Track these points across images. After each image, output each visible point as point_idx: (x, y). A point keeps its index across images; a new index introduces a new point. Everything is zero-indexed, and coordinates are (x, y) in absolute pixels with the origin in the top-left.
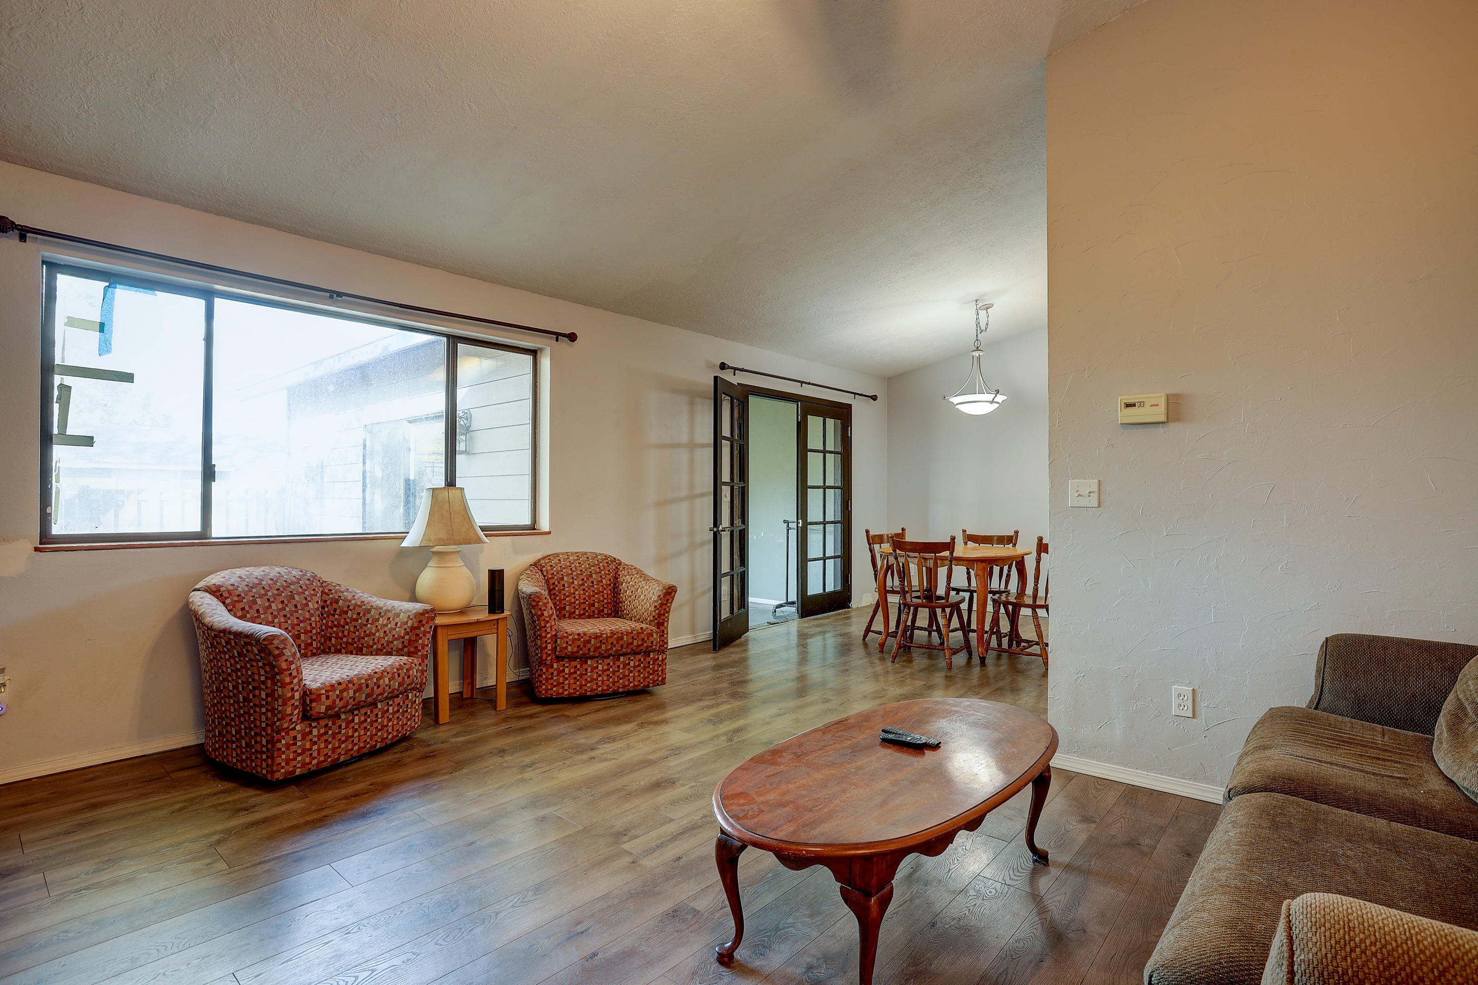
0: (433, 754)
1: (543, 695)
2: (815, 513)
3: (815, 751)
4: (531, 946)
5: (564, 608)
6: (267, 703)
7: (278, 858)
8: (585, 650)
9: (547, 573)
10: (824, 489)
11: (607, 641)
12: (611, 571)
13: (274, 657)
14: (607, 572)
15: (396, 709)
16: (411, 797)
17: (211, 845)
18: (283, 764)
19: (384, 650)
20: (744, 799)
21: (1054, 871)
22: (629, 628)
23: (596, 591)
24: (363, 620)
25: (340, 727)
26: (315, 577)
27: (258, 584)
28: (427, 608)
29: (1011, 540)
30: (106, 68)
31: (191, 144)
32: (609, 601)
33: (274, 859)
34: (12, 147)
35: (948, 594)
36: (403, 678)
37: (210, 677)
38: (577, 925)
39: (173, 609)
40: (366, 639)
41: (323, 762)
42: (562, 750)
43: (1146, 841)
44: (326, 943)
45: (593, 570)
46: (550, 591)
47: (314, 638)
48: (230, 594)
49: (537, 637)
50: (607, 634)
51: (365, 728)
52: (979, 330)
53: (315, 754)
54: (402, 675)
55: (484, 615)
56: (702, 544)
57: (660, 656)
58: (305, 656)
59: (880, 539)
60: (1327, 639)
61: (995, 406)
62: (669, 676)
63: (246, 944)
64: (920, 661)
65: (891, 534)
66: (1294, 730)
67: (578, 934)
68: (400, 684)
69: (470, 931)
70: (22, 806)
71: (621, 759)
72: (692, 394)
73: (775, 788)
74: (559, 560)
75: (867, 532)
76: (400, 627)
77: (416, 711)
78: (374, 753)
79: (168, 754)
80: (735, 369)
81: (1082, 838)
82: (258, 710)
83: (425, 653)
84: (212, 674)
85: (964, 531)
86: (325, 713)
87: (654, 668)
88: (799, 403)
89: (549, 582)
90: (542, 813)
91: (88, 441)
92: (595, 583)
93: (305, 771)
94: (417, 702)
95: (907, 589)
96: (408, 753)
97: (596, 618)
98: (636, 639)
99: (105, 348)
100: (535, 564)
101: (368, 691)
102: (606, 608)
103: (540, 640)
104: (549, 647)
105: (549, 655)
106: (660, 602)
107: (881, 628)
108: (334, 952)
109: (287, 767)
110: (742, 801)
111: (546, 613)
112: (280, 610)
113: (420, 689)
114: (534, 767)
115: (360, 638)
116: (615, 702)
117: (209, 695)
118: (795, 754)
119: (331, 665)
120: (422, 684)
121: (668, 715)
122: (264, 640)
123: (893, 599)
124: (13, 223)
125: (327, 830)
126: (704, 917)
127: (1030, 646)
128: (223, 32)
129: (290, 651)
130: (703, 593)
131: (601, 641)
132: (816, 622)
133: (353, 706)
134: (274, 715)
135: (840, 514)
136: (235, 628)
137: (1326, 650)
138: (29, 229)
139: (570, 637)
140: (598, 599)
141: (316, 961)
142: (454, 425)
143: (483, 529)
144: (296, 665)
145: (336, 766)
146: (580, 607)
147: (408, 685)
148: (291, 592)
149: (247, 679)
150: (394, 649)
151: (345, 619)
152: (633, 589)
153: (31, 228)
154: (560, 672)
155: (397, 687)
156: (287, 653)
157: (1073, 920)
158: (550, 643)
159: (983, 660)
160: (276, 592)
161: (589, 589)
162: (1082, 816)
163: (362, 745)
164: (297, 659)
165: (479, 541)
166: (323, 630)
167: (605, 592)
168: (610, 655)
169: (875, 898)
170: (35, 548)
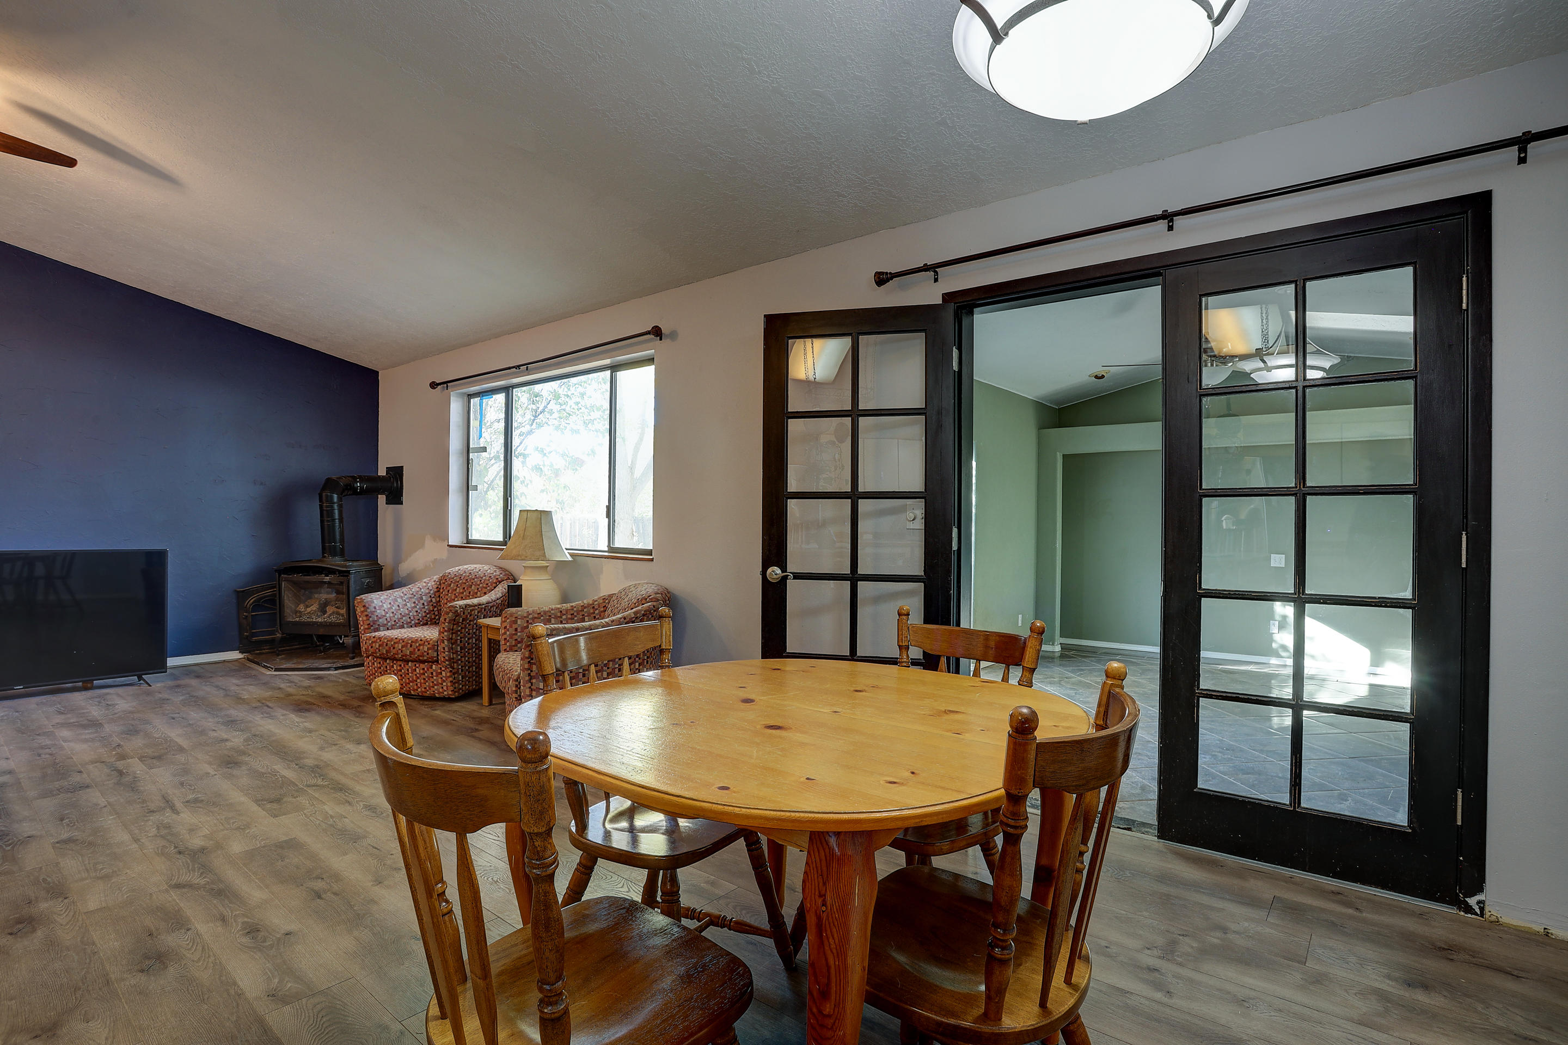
80: (935, 268)
170: (448, 545)
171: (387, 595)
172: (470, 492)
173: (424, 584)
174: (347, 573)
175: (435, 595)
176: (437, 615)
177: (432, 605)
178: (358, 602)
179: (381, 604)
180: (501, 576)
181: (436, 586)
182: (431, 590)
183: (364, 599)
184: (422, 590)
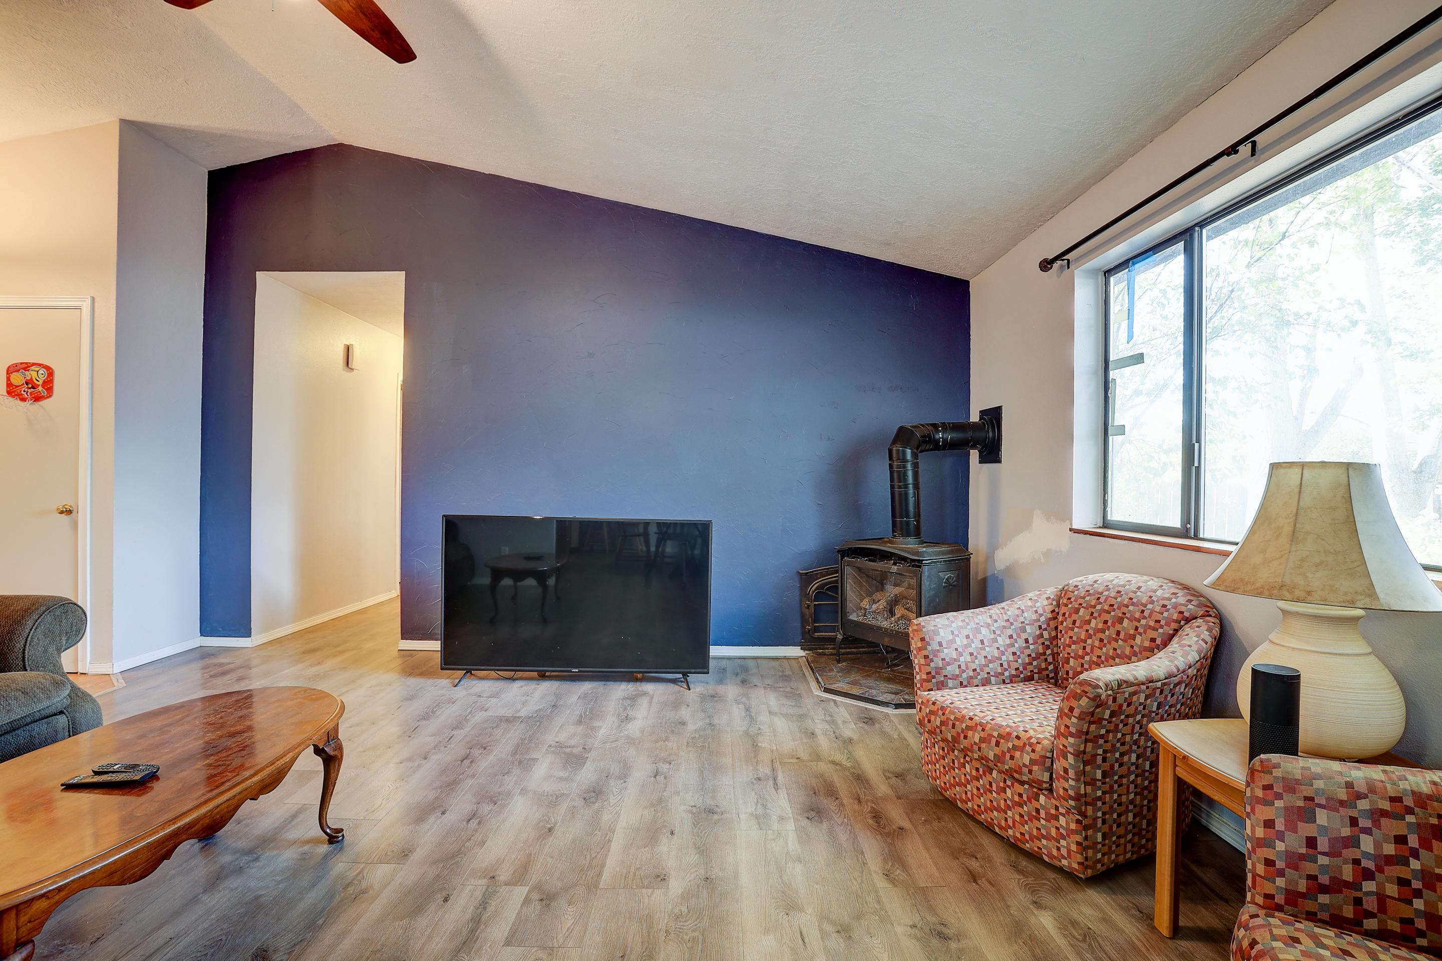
170: (1071, 530)
171: (963, 621)
172: (1110, 438)
173: (1029, 603)
174: (917, 564)
175: (1048, 625)
176: (1050, 663)
177: (1043, 644)
178: (913, 630)
179: (951, 637)
180: (1190, 606)
181: (1050, 608)
182: (1041, 615)
183: (924, 627)
184: (1026, 614)
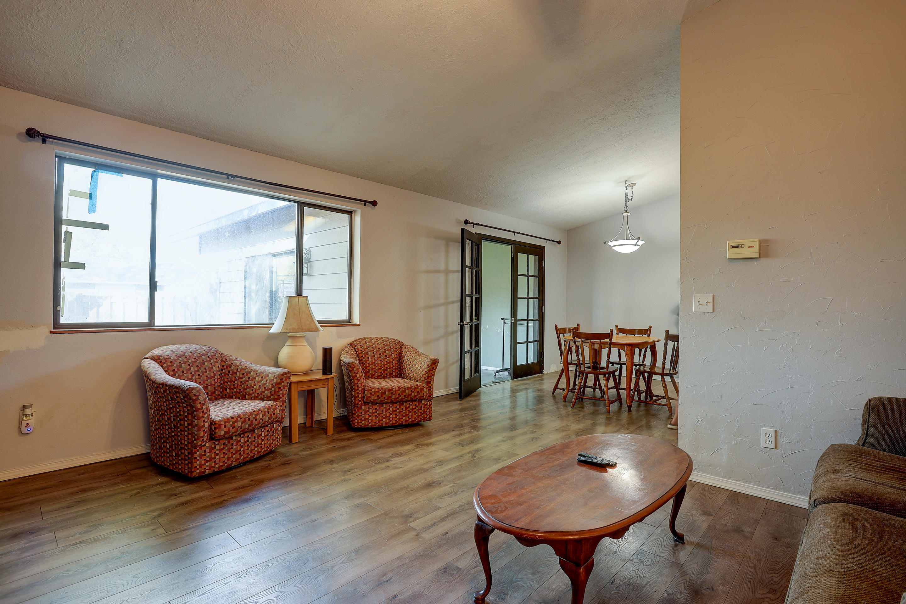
0: (290, 462)
1: (356, 426)
2: (522, 314)
3: (536, 467)
4: (355, 589)
5: (368, 372)
6: (188, 429)
7: (195, 527)
8: (382, 399)
9: (358, 350)
10: (528, 299)
11: (396, 393)
12: (397, 349)
13: (193, 401)
14: (395, 350)
15: (266, 434)
16: (276, 489)
17: (155, 517)
18: (198, 467)
19: (259, 397)
20: (494, 500)
21: (688, 548)
22: (409, 385)
23: (388, 362)
24: (246, 378)
25: (232, 444)
26: (217, 351)
27: (183, 355)
28: (285, 371)
29: (647, 332)
30: (94, 35)
31: (144, 83)
32: (396, 367)
33: (193, 528)
34: (38, 86)
35: (608, 366)
36: (271, 415)
37: (154, 412)
38: (383, 576)
39: (132, 370)
40: (248, 390)
41: (222, 466)
42: (369, 461)
43: (747, 529)
44: (226, 583)
45: (386, 348)
46: (360, 361)
47: (216, 388)
48: (166, 361)
49: (352, 390)
50: (395, 389)
51: (248, 445)
52: (627, 200)
53: (217, 461)
54: (270, 413)
55: (320, 376)
56: (453, 333)
57: (428, 403)
58: (211, 400)
59: (564, 331)
60: (870, 400)
61: (637, 247)
62: (433, 415)
63: (177, 583)
64: (588, 408)
65: (572, 328)
66: (853, 460)
67: (385, 582)
68: (269, 419)
69: (316, 578)
70: (42, 489)
71: (406, 468)
72: (448, 240)
73: (513, 492)
74: (366, 342)
75: (556, 326)
76: (269, 383)
77: (279, 435)
78: (253, 461)
79: (129, 459)
80: (474, 224)
81: (705, 526)
82: (183, 433)
83: (284, 399)
84: (155, 410)
85: (617, 326)
86: (224, 436)
87: (424, 410)
88: (513, 245)
89: (359, 356)
90: (358, 501)
91: (81, 266)
92: (388, 356)
93: (211, 471)
94: (279, 430)
95: (581, 362)
96: (273, 461)
97: (388, 378)
98: (413, 392)
99: (92, 209)
100: (351, 344)
101: (250, 422)
102: (394, 372)
103: (355, 392)
104: (360, 396)
105: (360, 401)
106: (428, 369)
107: (565, 386)
108: (231, 589)
109: (200, 469)
110: (493, 501)
111: (358, 375)
112: (196, 371)
113: (281, 421)
114: (352, 472)
115: (244, 389)
116: (400, 431)
117: (153, 423)
118: (523, 469)
119: (227, 406)
120: (282, 418)
121: (433, 440)
122: (187, 390)
123: (572, 368)
124: (39, 132)
125: (225, 510)
126: (465, 573)
127: (660, 399)
128: (166, 12)
129: (203, 397)
130: (453, 363)
131: (392, 393)
132: (522, 382)
133: (240, 432)
134: (193, 437)
135: (537, 314)
136: (169, 383)
137: (870, 407)
138: (48, 136)
139: (373, 390)
140: (390, 366)
141: (221, 595)
142: (302, 258)
143: (319, 322)
144: (206, 406)
145: (229, 469)
146: (378, 371)
147: (274, 419)
148: (202, 360)
149: (176, 414)
150: (265, 396)
151: (235, 377)
152: (411, 360)
153: (49, 135)
154: (366, 412)
155: (267, 420)
156: (201, 398)
157: (704, 581)
158: (360, 394)
159: (629, 408)
160: (193, 360)
161: (384, 360)
162: (703, 511)
163: (246, 456)
164: (207, 402)
165: (317, 330)
166: (222, 384)
167: (394, 362)
168: (398, 401)
169: (583, 567)
170: (51, 332)
172: (63, 269)
